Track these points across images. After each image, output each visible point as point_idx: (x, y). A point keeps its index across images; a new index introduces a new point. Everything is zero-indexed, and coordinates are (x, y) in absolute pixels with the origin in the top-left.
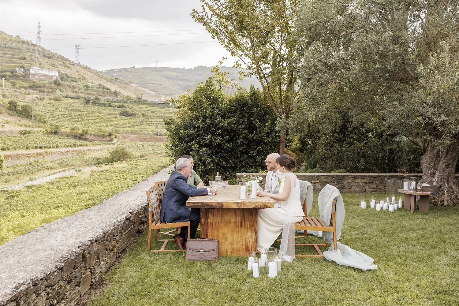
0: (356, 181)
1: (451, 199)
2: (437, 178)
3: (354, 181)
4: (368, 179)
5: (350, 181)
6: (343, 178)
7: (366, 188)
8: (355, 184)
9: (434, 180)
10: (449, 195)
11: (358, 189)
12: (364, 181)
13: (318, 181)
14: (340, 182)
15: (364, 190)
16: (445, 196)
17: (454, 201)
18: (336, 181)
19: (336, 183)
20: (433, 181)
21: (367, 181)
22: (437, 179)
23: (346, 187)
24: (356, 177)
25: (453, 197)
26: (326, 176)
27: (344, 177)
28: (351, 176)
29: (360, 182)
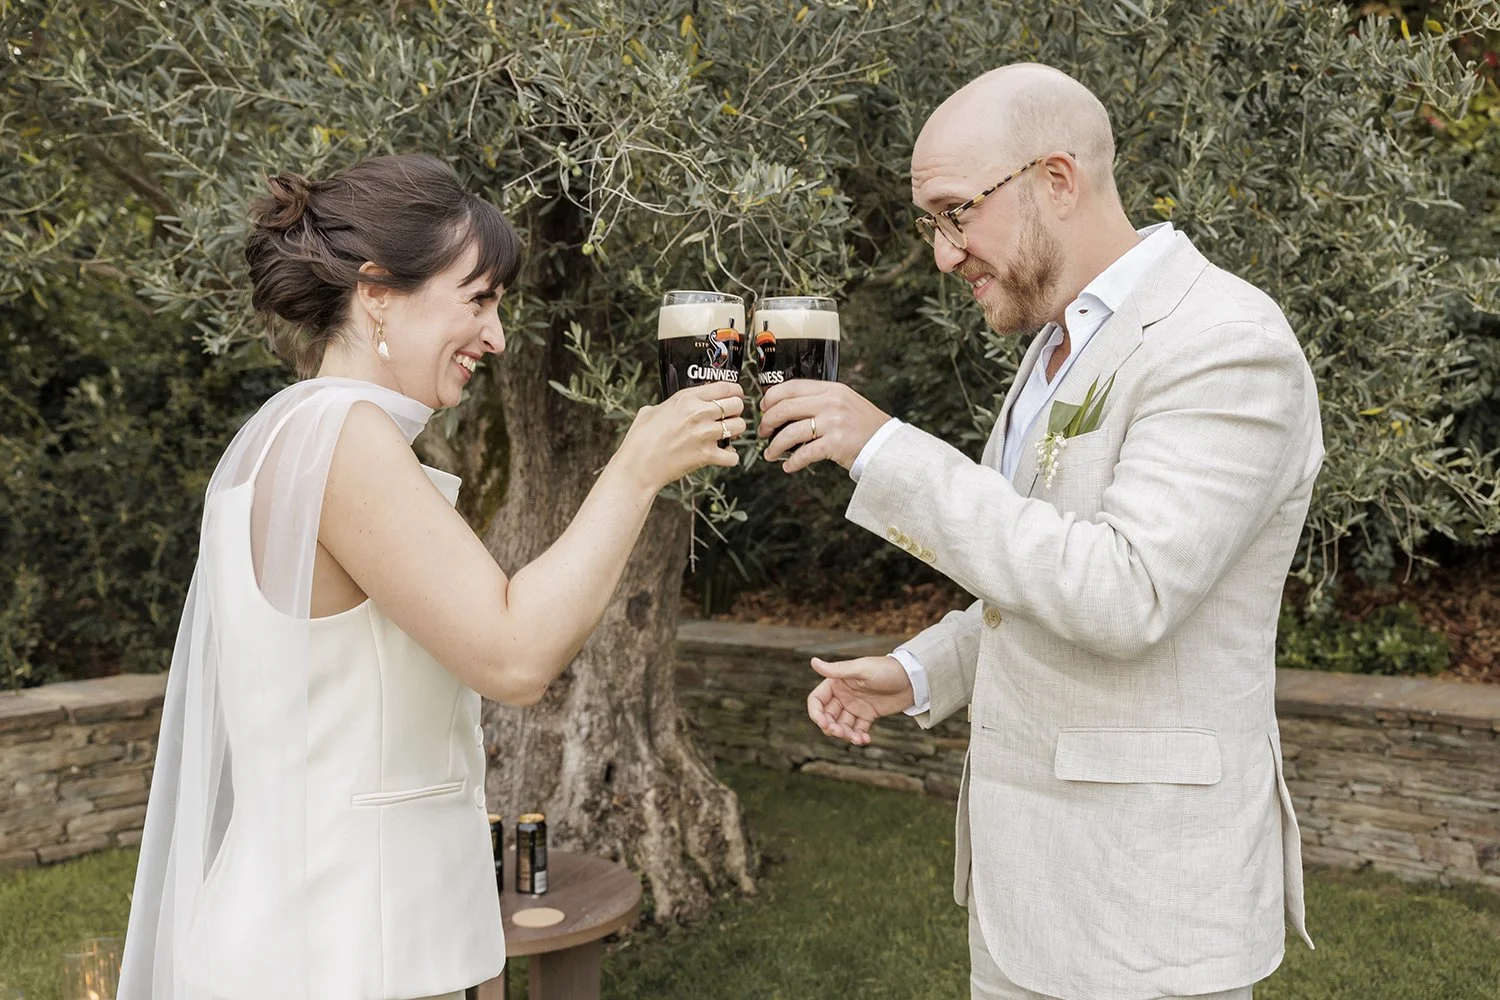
1: (685, 856)
2: (588, 707)
4: (80, 734)
7: (63, 811)
9: (566, 727)
10: (672, 831)
12: (48, 756)
15: (55, 830)
16: (652, 841)
17: (705, 864)
20: (560, 739)
21: (72, 758)
22: (585, 718)
25: (693, 835)
29: (14, 774)
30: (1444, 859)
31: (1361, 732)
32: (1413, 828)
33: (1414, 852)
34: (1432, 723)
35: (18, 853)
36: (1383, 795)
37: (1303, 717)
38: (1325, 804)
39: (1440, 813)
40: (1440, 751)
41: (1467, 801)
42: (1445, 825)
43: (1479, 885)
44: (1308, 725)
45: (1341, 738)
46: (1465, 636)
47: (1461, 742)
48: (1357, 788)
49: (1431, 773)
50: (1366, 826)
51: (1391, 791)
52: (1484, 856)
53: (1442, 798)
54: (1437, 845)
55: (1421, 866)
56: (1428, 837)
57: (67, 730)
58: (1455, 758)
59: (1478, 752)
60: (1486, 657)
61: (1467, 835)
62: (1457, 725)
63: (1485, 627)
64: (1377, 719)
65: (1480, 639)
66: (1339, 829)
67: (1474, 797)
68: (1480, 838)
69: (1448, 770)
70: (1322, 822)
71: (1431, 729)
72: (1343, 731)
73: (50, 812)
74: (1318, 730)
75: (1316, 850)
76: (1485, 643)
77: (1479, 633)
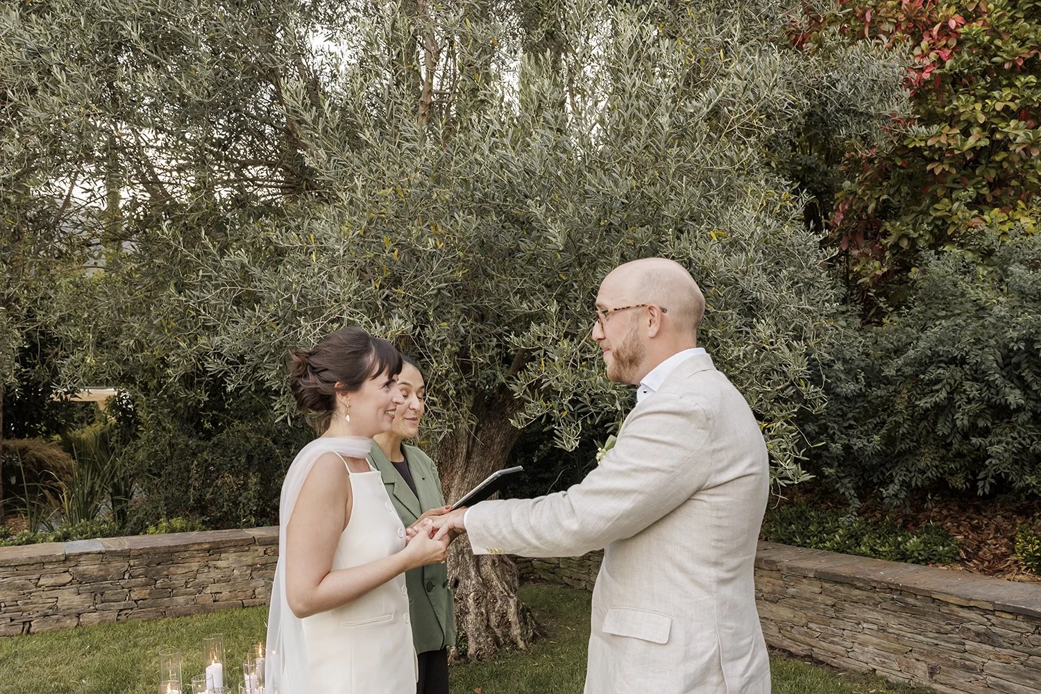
0: (219, 564)
1: (488, 626)
3: (211, 563)
4: (261, 550)
5: (194, 566)
6: (169, 556)
7: (253, 584)
8: (215, 574)
10: (482, 614)
11: (226, 594)
12: (248, 559)
13: (67, 578)
14: (158, 572)
15: (249, 593)
16: (471, 617)
17: (498, 632)
18: (141, 571)
19: (142, 580)
21: (257, 560)
23: (183, 590)
24: (216, 550)
26: (100, 553)
27: (172, 553)
28: (196, 547)
29: (233, 566)
30: (911, 671)
31: (865, 593)
32: (895, 651)
33: (895, 666)
34: (902, 590)
35: (234, 601)
36: (879, 630)
37: (836, 582)
38: (850, 634)
39: (908, 644)
40: (906, 607)
41: (921, 638)
42: (911, 651)
43: (929, 688)
44: (838, 587)
45: (856, 596)
46: (980, 542)
47: (918, 603)
48: (865, 625)
49: (902, 620)
50: (871, 648)
51: (883, 629)
52: (932, 672)
53: (909, 635)
54: (908, 663)
55: (899, 674)
56: (902, 657)
57: (255, 548)
58: (914, 611)
59: (926, 610)
60: (989, 556)
61: (922, 658)
62: (914, 593)
63: (995, 538)
64: (872, 586)
65: (989, 545)
66: (857, 648)
67: (925, 636)
68: (929, 660)
69: (911, 619)
70: (848, 644)
71: (901, 594)
72: (857, 592)
73: (248, 584)
74: (844, 590)
75: (846, 660)
76: (992, 547)
77: (989, 542)
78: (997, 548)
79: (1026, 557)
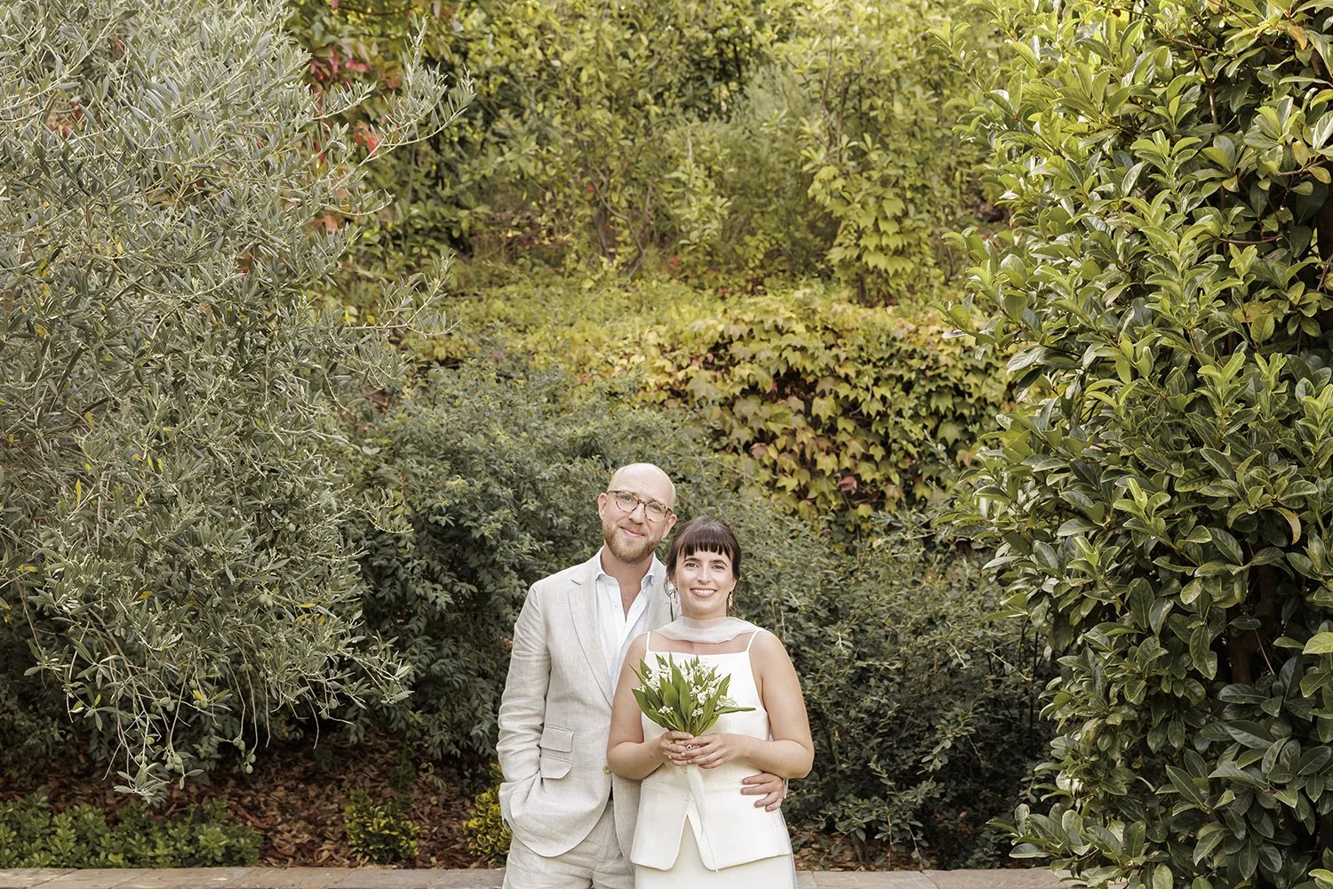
46: (267, 831)
60: (289, 849)
63: (286, 821)
65: (281, 833)
76: (286, 836)
77: (280, 828)
78: (294, 836)
79: (365, 840)
